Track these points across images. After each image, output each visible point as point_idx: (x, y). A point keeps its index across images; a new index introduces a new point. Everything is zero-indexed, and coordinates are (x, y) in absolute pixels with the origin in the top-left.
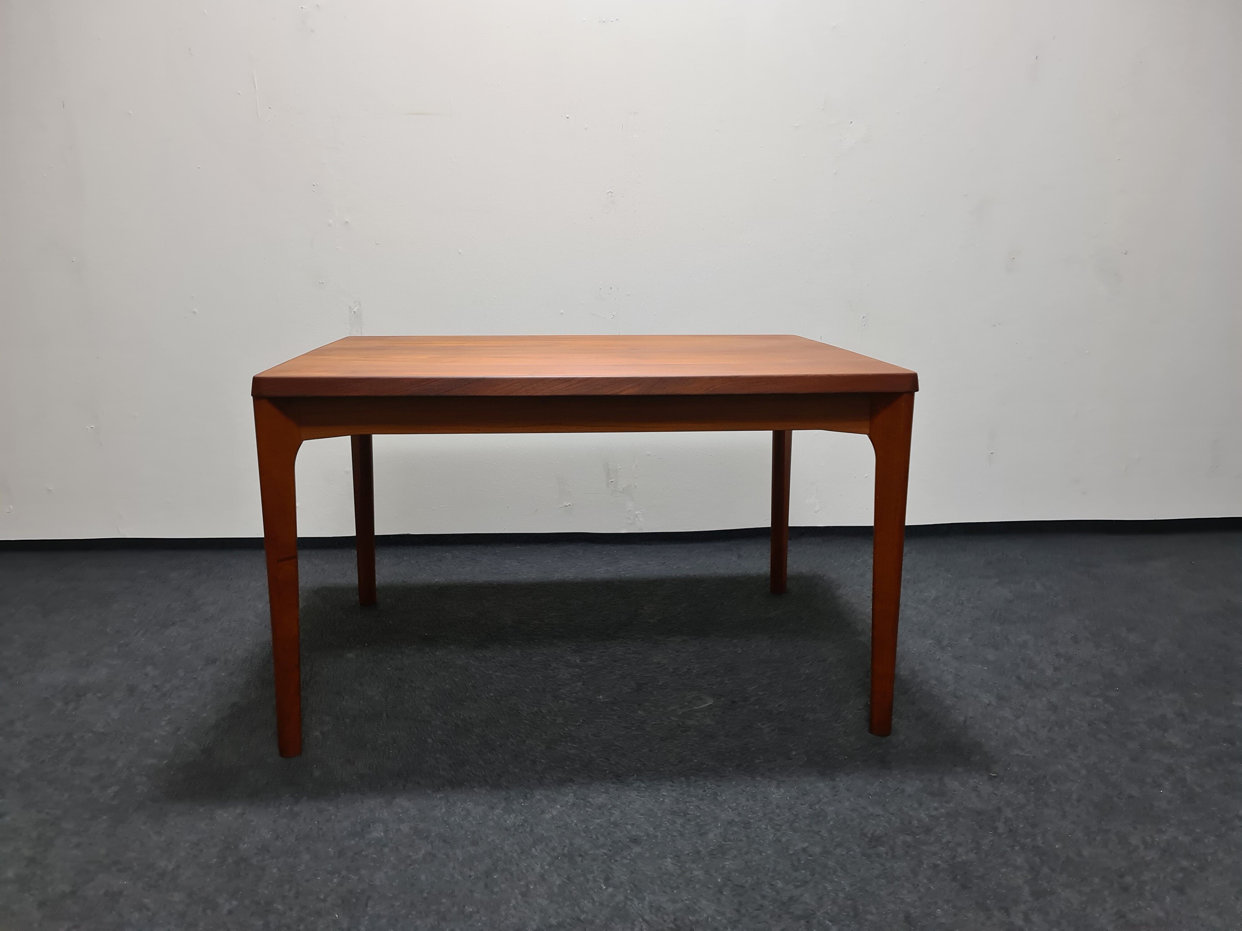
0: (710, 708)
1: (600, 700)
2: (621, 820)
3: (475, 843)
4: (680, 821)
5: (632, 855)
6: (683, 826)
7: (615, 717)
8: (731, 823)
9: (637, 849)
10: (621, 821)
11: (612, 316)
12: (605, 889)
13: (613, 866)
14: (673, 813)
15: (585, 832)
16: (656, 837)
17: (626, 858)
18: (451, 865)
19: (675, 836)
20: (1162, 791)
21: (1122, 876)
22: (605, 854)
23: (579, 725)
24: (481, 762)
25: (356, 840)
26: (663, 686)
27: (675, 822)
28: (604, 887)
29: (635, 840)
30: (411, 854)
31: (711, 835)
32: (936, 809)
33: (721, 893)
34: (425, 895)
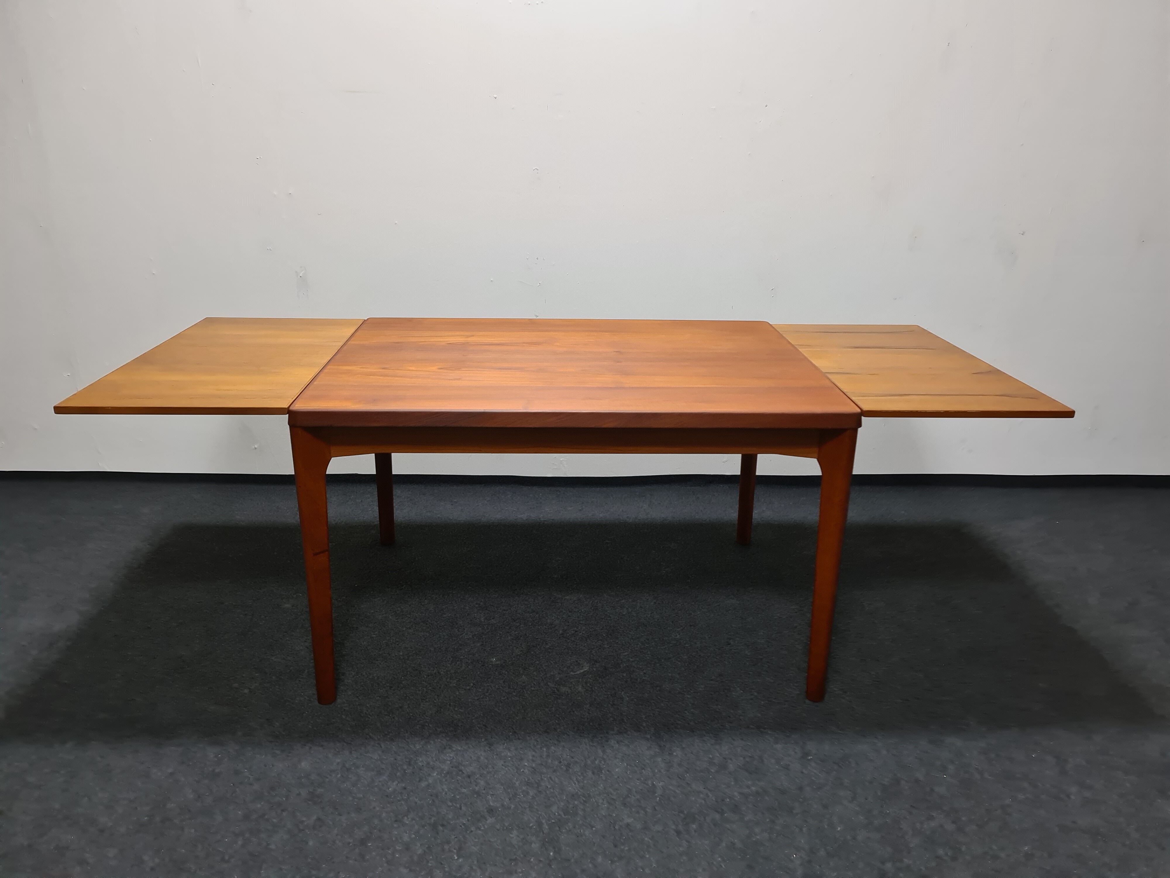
0: (584, 674)
1: (492, 662)
2: (484, 790)
3: (358, 810)
4: (532, 793)
5: (486, 827)
6: (533, 798)
7: (501, 682)
8: (573, 796)
9: (490, 820)
10: (484, 792)
11: (539, 285)
12: (457, 859)
13: (467, 836)
14: (528, 784)
15: (451, 801)
16: (509, 808)
17: (480, 829)
18: (335, 831)
19: (525, 808)
20: (945, 776)
21: (883, 863)
22: (464, 824)
23: (469, 689)
24: (379, 725)
25: (262, 804)
26: (549, 649)
27: (528, 793)
28: (456, 858)
29: (491, 811)
30: (304, 819)
31: (554, 809)
32: (748, 787)
33: (550, 865)
34: (309, 860)
